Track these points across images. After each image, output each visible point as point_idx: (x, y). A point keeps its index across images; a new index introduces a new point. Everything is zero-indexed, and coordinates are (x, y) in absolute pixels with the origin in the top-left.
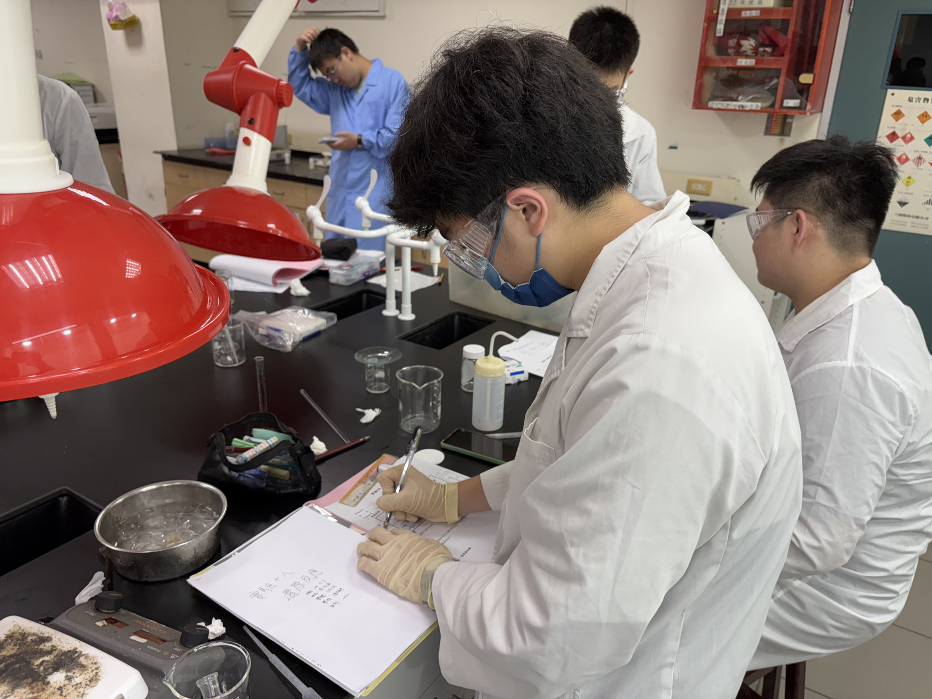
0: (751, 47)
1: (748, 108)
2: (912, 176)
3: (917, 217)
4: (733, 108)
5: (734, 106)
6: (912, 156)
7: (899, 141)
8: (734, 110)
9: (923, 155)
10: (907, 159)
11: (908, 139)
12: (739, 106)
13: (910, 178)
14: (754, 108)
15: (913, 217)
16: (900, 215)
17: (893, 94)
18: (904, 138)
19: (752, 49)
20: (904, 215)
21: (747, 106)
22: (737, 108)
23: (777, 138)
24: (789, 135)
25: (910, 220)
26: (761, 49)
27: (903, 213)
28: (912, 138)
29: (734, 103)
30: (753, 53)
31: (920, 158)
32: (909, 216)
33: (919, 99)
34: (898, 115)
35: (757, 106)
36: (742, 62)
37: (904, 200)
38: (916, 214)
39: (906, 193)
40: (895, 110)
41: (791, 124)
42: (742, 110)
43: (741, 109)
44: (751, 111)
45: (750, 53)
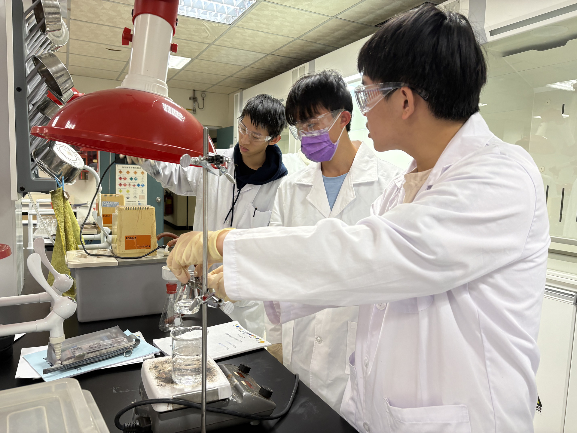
2: (129, 190)
3: (133, 202)
6: (127, 184)
7: (123, 180)
9: (130, 183)
10: (126, 185)
11: (125, 179)
13: (128, 190)
15: (132, 202)
16: (128, 202)
17: (118, 166)
18: (124, 179)
20: (129, 202)
23: (83, 181)
24: (88, 179)
25: (131, 203)
27: (128, 201)
28: (126, 179)
31: (130, 184)
32: (131, 202)
33: (125, 167)
34: (120, 172)
37: (128, 197)
38: (132, 201)
39: (128, 195)
40: (119, 170)
41: (88, 176)
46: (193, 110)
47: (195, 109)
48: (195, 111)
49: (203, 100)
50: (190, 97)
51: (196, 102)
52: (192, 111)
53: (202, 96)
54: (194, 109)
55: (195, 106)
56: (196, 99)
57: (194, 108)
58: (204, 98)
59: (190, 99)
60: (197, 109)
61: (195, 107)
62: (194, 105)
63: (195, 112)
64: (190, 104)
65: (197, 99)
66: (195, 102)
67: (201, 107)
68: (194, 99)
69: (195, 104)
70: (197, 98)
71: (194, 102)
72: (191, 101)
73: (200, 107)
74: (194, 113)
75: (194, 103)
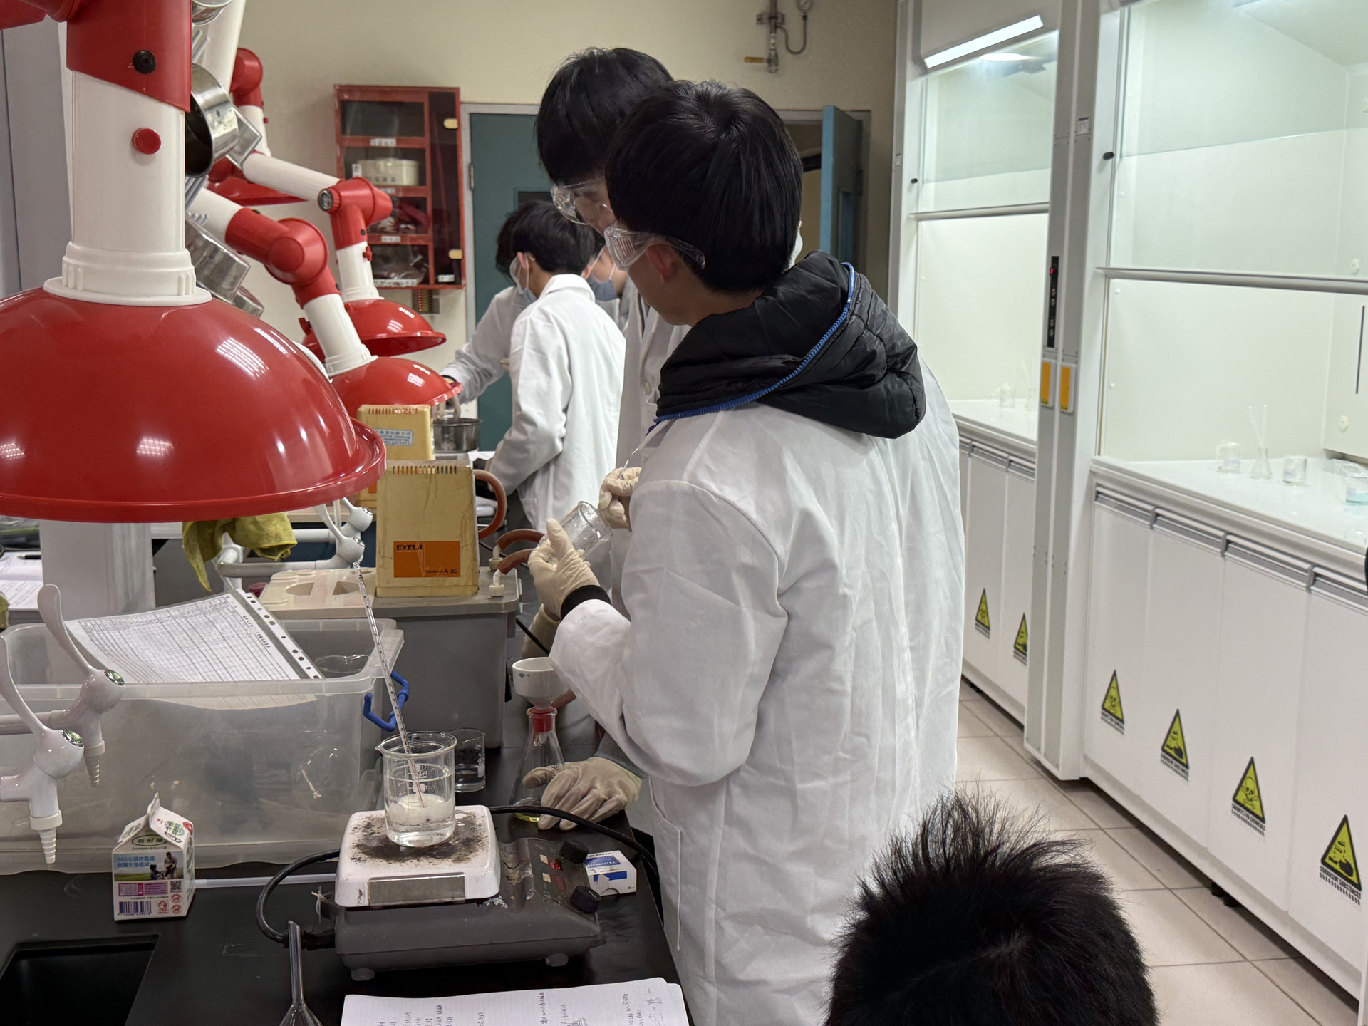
0: (391, 224)
1: (404, 285)
4: (388, 285)
5: (389, 283)
8: (390, 288)
12: (395, 284)
14: (410, 285)
19: (390, 226)
21: (402, 283)
22: (393, 286)
26: (403, 226)
29: (388, 281)
30: (393, 230)
35: (413, 283)
36: (387, 239)
41: (438, 300)
42: (398, 287)
43: (396, 286)
44: (407, 288)
45: (389, 229)
46: (769, 61)
47: (776, 55)
48: (777, 65)
49: (802, 22)
50: (759, 13)
51: (779, 31)
52: (765, 65)
53: (800, 8)
54: (773, 57)
55: (774, 45)
56: (779, 20)
57: (773, 52)
58: (810, 16)
59: (760, 20)
60: (784, 57)
61: (775, 50)
62: (773, 41)
63: (774, 68)
64: (758, 40)
65: (783, 19)
66: (775, 32)
67: (796, 44)
68: (773, 21)
69: (774, 37)
70: (783, 16)
71: (771, 32)
72: (764, 29)
73: (791, 48)
74: (771, 72)
75: (773, 35)
